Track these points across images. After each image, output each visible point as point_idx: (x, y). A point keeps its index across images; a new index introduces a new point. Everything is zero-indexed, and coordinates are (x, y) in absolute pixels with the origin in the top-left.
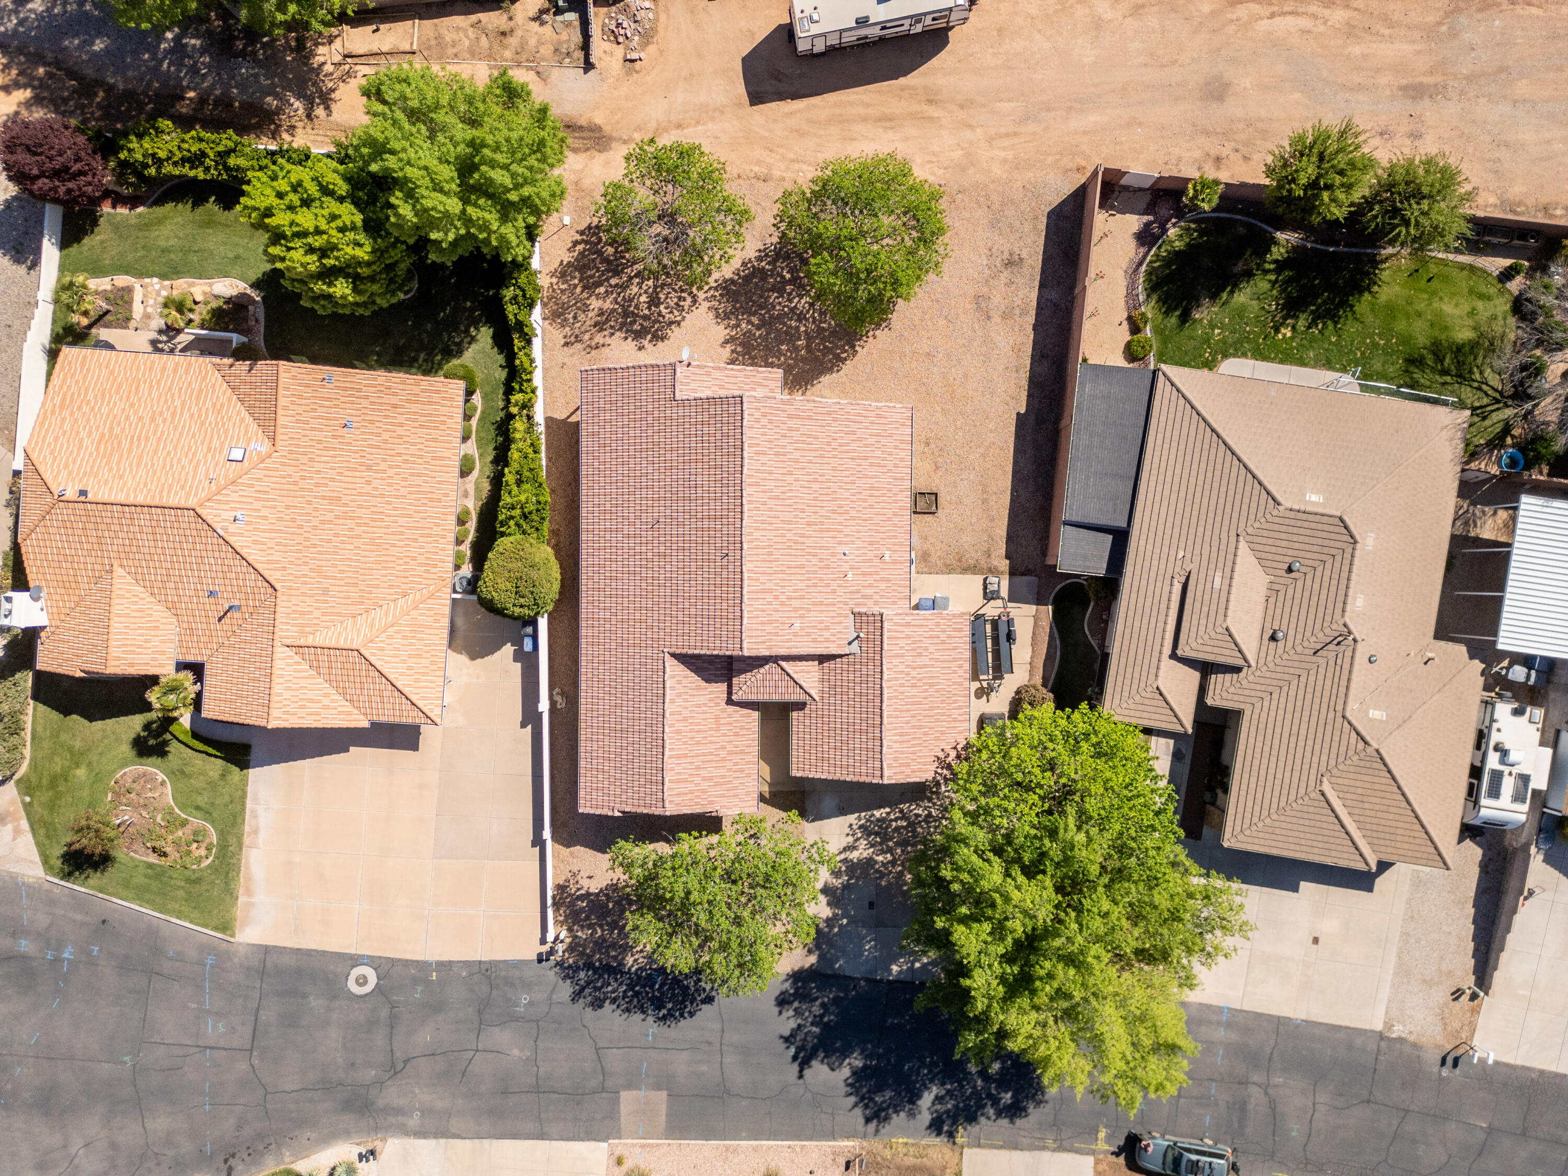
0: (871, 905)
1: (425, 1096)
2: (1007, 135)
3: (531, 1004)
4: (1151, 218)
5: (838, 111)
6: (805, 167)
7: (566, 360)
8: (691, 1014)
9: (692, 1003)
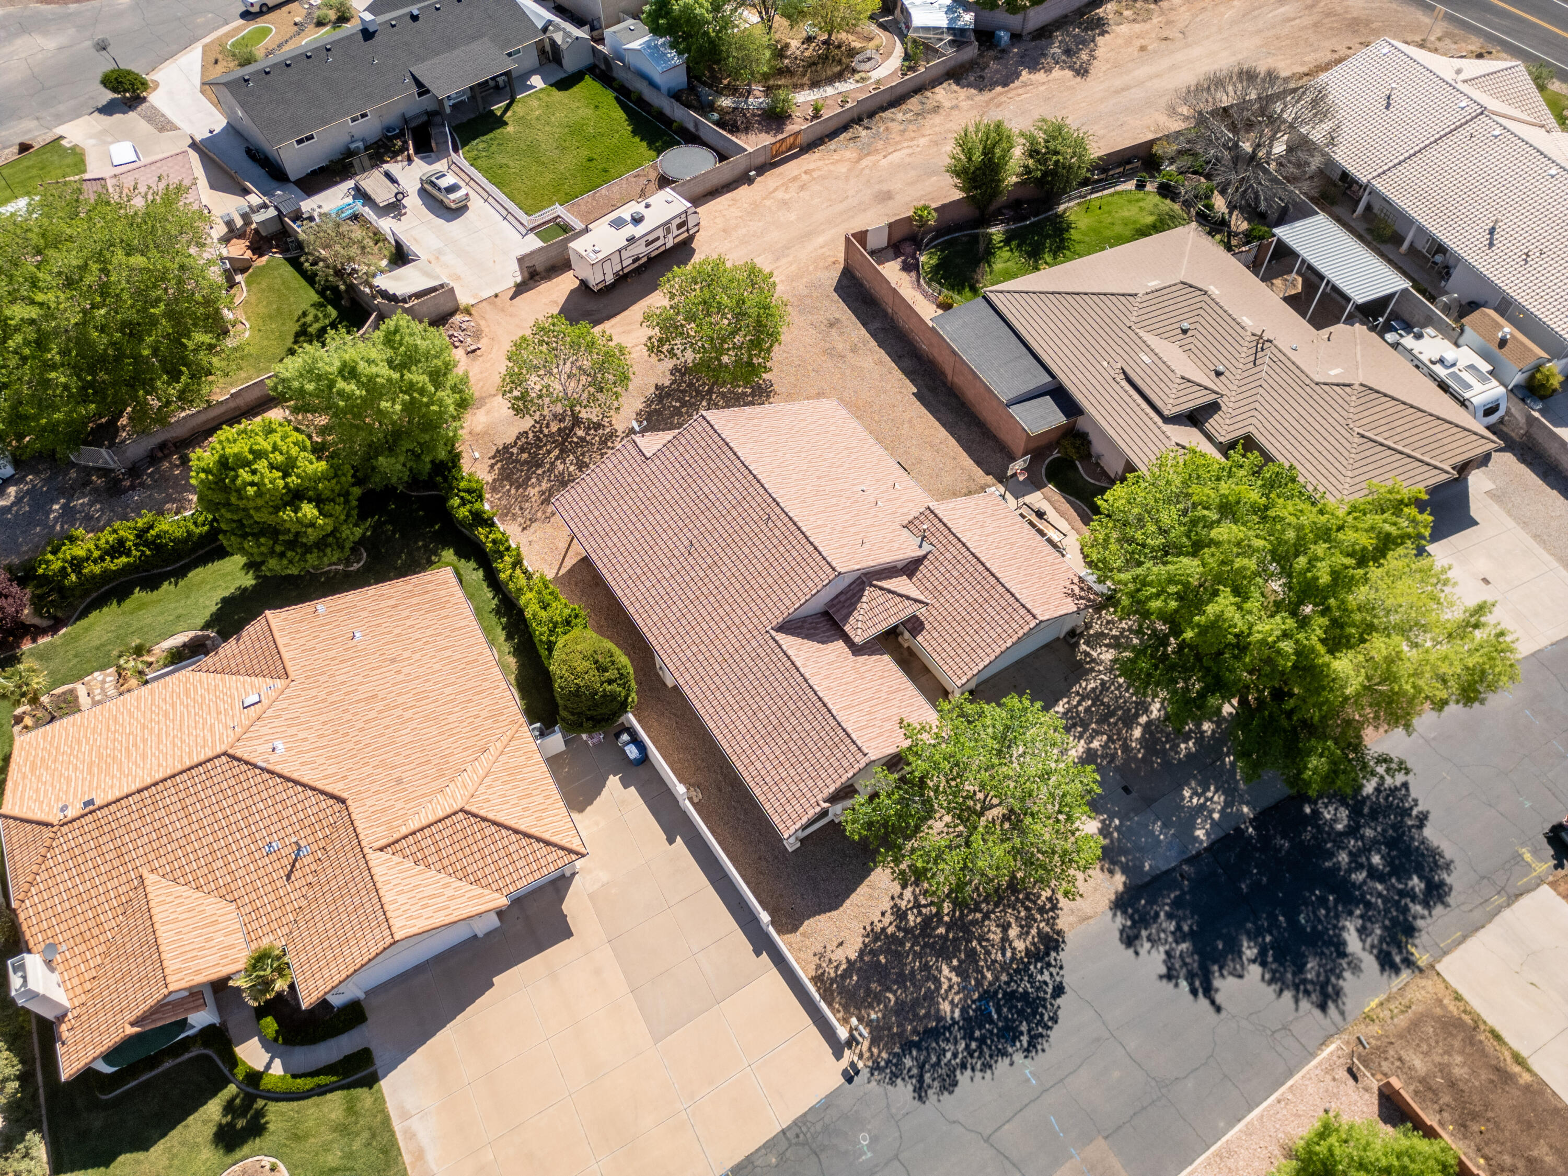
0: (1126, 790)
3: (874, 1140)
4: (902, 259)
7: (532, 538)
8: (1054, 1019)
9: (1045, 1007)
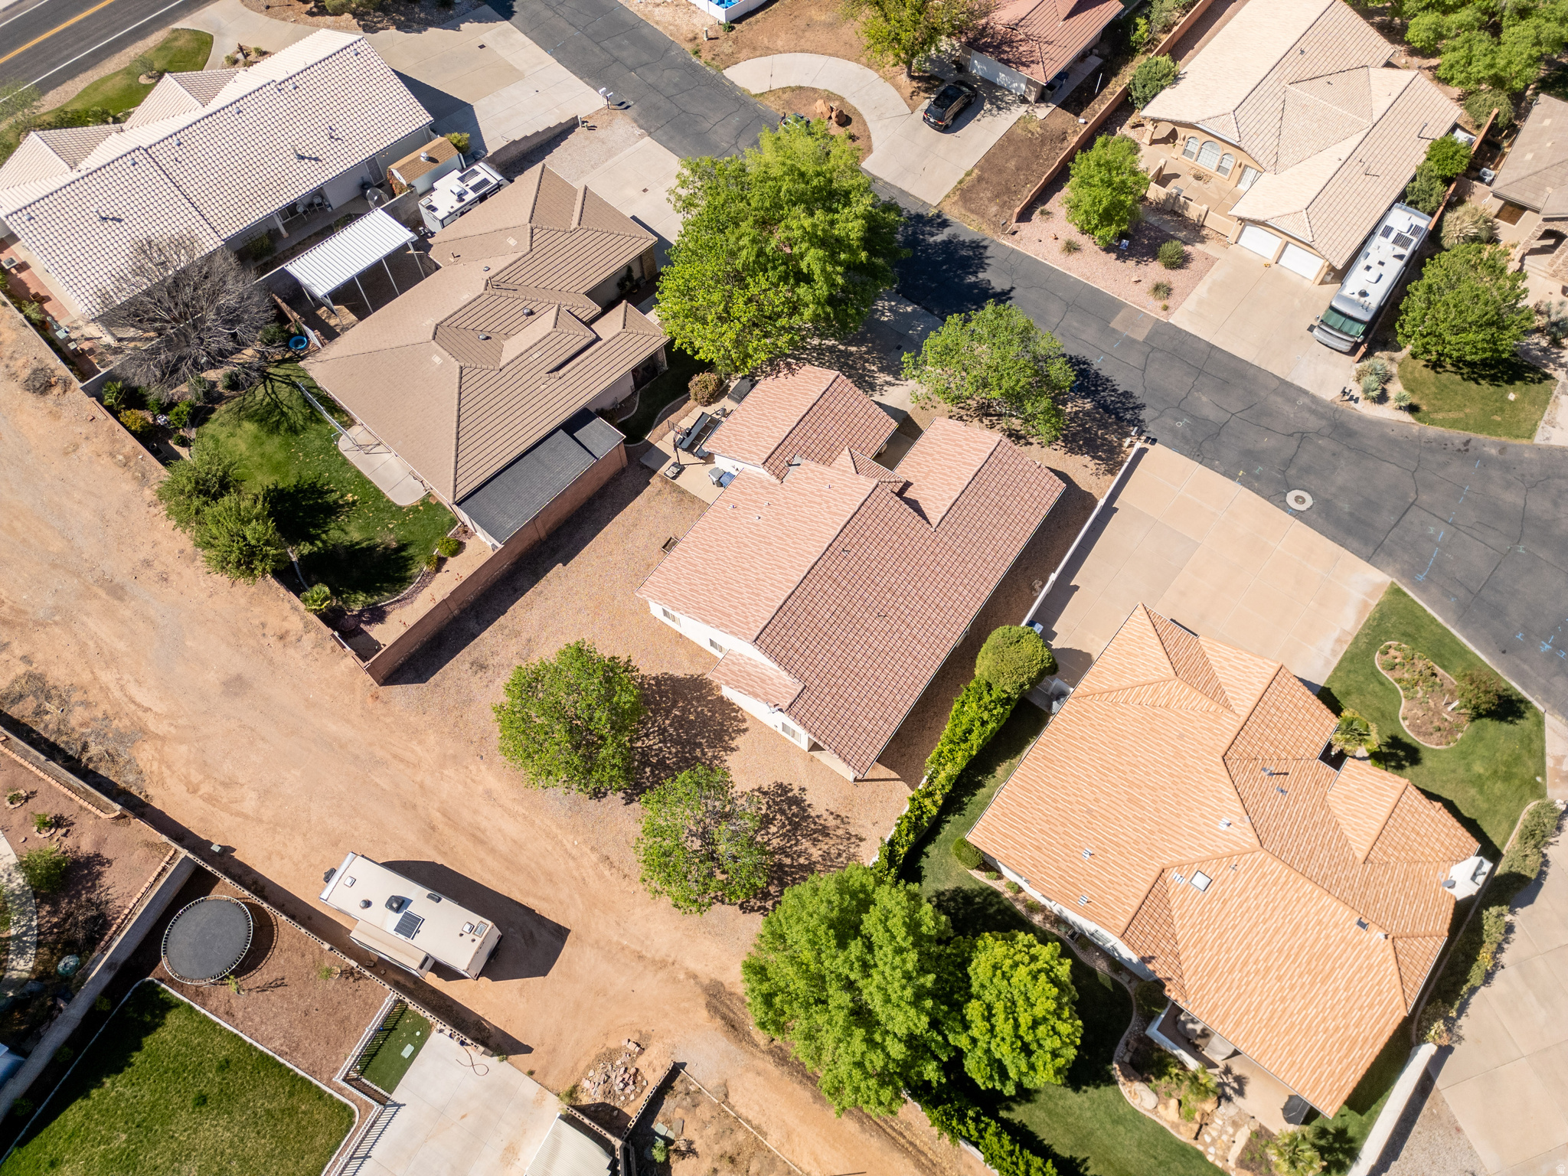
1: (1288, 410)
2: (402, 760)
3: (1177, 420)
4: (362, 626)
5: (507, 874)
6: (569, 846)
7: (870, 826)
